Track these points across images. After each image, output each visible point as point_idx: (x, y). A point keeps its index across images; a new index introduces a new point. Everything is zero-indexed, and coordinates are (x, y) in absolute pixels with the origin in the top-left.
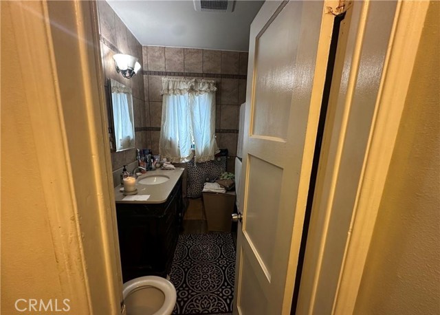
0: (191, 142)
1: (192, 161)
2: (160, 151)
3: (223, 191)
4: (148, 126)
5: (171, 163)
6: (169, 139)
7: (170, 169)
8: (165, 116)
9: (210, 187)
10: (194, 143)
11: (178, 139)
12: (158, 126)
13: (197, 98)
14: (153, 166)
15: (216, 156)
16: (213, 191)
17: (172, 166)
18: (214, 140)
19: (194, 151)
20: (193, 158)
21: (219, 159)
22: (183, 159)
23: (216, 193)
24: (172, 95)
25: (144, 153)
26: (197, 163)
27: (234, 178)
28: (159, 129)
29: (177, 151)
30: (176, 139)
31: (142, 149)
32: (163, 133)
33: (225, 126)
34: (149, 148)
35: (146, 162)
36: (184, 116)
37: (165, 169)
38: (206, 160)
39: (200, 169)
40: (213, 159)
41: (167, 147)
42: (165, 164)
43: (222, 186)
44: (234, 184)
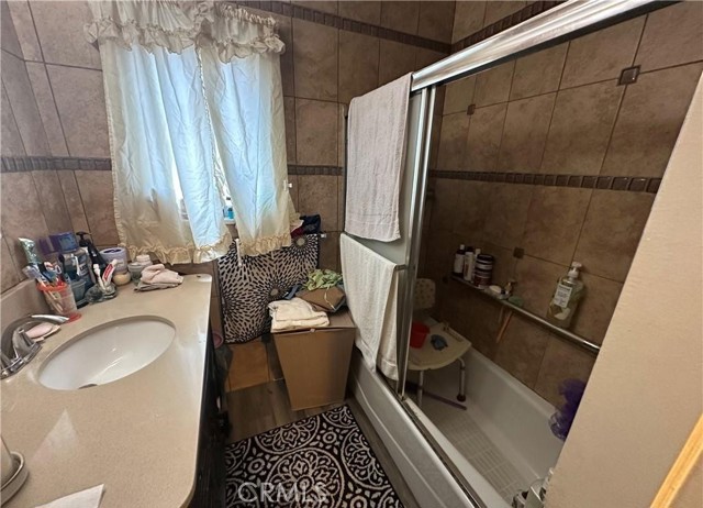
0: (223, 203)
1: (232, 255)
2: (122, 234)
3: (321, 320)
4: (59, 151)
5: (168, 266)
6: (149, 194)
7: (169, 286)
8: (121, 121)
9: (290, 314)
10: (229, 204)
11: (179, 196)
12: (98, 153)
13: (225, 68)
14: (104, 284)
15: (295, 234)
16: (299, 323)
17: (172, 276)
18: (286, 193)
19: (233, 227)
20: (233, 246)
21: (301, 242)
22: (204, 251)
23: (308, 329)
24: (135, 47)
25: (57, 246)
26: (247, 259)
27: (341, 282)
28: (106, 165)
29: (180, 229)
30: (170, 192)
31: (44, 231)
32: (122, 175)
33: (309, 157)
34: (80, 225)
35: (74, 276)
36: (189, 121)
37: (149, 288)
38: (272, 248)
39: (255, 271)
40: (288, 244)
41: (145, 219)
42: (146, 274)
43: (316, 306)
44: (344, 298)
